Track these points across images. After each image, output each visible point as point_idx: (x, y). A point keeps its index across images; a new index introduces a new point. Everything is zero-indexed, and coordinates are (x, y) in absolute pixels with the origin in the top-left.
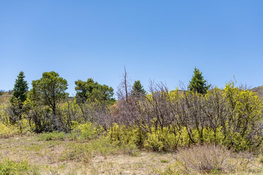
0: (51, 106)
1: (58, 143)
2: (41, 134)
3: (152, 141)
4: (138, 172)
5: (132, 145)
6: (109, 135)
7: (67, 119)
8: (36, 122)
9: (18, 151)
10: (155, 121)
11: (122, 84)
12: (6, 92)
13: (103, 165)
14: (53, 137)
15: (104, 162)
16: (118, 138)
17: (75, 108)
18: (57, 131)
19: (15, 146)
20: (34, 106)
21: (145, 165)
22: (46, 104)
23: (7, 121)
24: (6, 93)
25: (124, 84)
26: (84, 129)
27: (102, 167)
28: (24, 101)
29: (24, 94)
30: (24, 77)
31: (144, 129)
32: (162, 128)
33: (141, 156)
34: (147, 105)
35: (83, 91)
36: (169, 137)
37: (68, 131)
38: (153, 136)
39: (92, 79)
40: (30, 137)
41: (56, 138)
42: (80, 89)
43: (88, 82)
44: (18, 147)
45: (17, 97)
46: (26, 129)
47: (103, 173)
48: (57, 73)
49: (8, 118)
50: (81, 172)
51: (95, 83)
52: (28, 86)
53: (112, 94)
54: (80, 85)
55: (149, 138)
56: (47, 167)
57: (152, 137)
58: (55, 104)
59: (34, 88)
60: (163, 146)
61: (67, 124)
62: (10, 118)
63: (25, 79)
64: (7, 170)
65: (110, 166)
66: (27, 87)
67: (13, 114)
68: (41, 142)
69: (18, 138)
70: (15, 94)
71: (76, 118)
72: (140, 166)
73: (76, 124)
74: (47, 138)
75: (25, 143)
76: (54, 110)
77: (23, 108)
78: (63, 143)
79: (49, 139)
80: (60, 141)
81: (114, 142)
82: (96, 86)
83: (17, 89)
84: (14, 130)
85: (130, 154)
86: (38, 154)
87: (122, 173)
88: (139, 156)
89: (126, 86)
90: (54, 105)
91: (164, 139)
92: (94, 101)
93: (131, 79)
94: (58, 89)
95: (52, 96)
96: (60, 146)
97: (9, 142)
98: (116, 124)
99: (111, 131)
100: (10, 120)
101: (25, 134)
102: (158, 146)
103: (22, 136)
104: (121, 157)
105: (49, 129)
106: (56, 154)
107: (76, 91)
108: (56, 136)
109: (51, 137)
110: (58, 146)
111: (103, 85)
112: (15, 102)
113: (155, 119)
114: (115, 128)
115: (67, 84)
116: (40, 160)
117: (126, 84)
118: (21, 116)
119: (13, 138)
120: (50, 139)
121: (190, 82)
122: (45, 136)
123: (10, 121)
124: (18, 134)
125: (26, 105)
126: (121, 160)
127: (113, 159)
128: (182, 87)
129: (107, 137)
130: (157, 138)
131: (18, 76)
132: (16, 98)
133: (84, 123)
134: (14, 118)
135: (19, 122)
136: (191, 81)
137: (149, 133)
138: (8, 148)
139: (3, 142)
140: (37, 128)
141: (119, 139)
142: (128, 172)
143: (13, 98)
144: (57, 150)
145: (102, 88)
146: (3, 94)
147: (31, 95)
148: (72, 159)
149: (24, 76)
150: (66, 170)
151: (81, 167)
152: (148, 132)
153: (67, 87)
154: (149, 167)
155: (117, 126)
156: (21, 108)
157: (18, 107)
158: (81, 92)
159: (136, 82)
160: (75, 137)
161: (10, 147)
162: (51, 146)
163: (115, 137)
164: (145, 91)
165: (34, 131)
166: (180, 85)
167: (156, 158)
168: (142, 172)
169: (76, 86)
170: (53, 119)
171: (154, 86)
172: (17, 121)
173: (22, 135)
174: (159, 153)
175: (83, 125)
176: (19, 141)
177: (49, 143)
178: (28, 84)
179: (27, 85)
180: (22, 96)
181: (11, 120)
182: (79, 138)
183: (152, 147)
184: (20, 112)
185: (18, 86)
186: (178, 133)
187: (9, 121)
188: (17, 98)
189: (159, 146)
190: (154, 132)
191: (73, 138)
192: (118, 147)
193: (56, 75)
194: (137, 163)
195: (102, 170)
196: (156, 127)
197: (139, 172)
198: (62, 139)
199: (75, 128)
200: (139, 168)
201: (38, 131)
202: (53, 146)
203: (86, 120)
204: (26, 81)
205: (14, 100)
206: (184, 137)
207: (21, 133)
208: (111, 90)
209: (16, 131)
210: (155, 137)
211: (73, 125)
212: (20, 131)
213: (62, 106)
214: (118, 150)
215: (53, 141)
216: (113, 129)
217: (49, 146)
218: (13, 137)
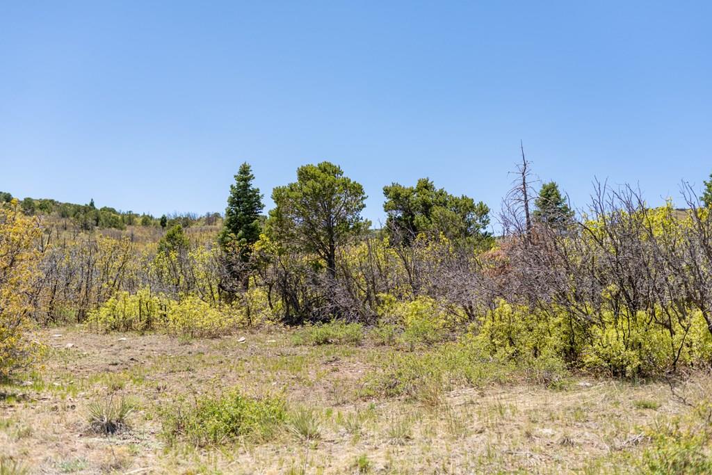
0: (323, 254)
1: (347, 353)
2: (299, 327)
3: (607, 349)
4: (576, 431)
5: (552, 360)
6: (484, 332)
7: (366, 289)
8: (284, 297)
9: (249, 372)
10: (614, 293)
11: (515, 192)
12: (201, 218)
13: (479, 413)
14: (334, 337)
15: (478, 404)
16: (511, 339)
17: (386, 259)
18: (342, 320)
19: (239, 359)
20: (280, 255)
21: (591, 415)
22: (310, 249)
23: (212, 293)
24: (199, 220)
25: (520, 193)
26: (412, 315)
27: (476, 417)
28: (253, 242)
29: (253, 224)
30: (252, 177)
31: (581, 317)
32: (634, 314)
33: (579, 389)
34: (589, 249)
35: (406, 212)
36: (655, 337)
37: (370, 321)
38: (610, 335)
39: (429, 182)
40: (273, 336)
41: (340, 339)
42: (396, 209)
43: (419, 189)
44: (246, 361)
45: (235, 231)
46: (261, 315)
47: (481, 432)
48: (337, 167)
49: (215, 287)
50: (423, 429)
51: (438, 190)
52: (262, 201)
53: (485, 223)
54: (396, 197)
55: (599, 340)
56: (329, 413)
57: (607, 336)
58: (333, 249)
59: (278, 208)
60: (639, 362)
61: (365, 302)
62: (220, 286)
63: (254, 185)
64: (233, 419)
65: (496, 415)
66: (260, 203)
67: (228, 275)
68: (304, 348)
69: (243, 338)
70: (231, 223)
71: (389, 285)
72: (579, 415)
73: (391, 301)
74: (317, 337)
75: (262, 351)
76: (331, 265)
77: (253, 260)
78: (360, 352)
79: (321, 342)
80: (350, 346)
81: (501, 351)
82: (441, 199)
83: (236, 210)
84: (231, 318)
85: (547, 382)
86: (299, 379)
87: (533, 435)
88: (573, 389)
89: (526, 198)
90: (330, 250)
91: (640, 344)
92: (437, 240)
93: (539, 178)
94: (339, 209)
95: (324, 229)
96: (352, 359)
97: (223, 348)
98: (502, 301)
99: (490, 321)
100: (219, 289)
101: (259, 327)
102: (625, 363)
103: (252, 333)
104: (522, 391)
105: (319, 315)
106: (346, 379)
107: (387, 213)
108: (340, 334)
109: (327, 336)
110: (347, 360)
111: (460, 198)
112: (230, 245)
113: (613, 287)
114: (501, 312)
115: (364, 194)
116: (307, 395)
117: (527, 193)
118: (247, 281)
119: (229, 337)
120: (326, 341)
121: (706, 184)
122: (311, 333)
123: (220, 294)
124: (243, 328)
125: (259, 252)
126: (525, 400)
127: (503, 396)
128: (688, 199)
129: (480, 337)
130: (621, 340)
131: (235, 176)
132: (233, 235)
133: (411, 300)
134: (231, 285)
135: (243, 296)
136: (708, 182)
137: (595, 326)
138: (222, 362)
139: (206, 346)
140: (288, 310)
141: (512, 343)
142: (548, 431)
143: (225, 235)
144: (347, 370)
145: (457, 206)
146: (192, 224)
147: (272, 225)
148: (392, 396)
149: (253, 175)
150: (379, 422)
151: (419, 416)
152: (594, 323)
153: (365, 202)
154: (605, 420)
155: (507, 308)
156: (245, 259)
157: (238, 256)
158: (400, 215)
159: (544, 186)
160: (390, 337)
161: (226, 360)
162: (331, 359)
163: (503, 337)
164: (572, 210)
165: (283, 320)
166: (683, 193)
167: (622, 395)
168: (586, 434)
169: (387, 201)
170: (331, 287)
171: (606, 197)
172: (238, 294)
173: (253, 330)
174: (627, 381)
175: (410, 306)
176: (245, 344)
177: (323, 353)
178: (263, 196)
179: (259, 198)
180: (248, 228)
181: (221, 290)
182: (402, 339)
183: (606, 364)
184: (244, 271)
185: (238, 204)
186: (677, 327)
187: (217, 294)
188: (236, 233)
189: (628, 363)
190: (610, 323)
191: (386, 340)
192: (512, 365)
193: (336, 171)
194: (569, 409)
195: (476, 425)
196: (617, 308)
197: (578, 432)
198: (357, 342)
199: (389, 311)
200: (577, 421)
201: (292, 320)
202: (334, 359)
203: (416, 289)
204: (258, 190)
205: (229, 239)
206: (695, 338)
207: (248, 325)
208: (484, 211)
209: (238, 318)
210: (615, 339)
211: (382, 305)
212: (246, 321)
213: (352, 254)
214: (513, 371)
215: (332, 345)
216: (497, 314)
217: (325, 359)
218: (230, 334)
